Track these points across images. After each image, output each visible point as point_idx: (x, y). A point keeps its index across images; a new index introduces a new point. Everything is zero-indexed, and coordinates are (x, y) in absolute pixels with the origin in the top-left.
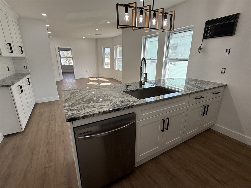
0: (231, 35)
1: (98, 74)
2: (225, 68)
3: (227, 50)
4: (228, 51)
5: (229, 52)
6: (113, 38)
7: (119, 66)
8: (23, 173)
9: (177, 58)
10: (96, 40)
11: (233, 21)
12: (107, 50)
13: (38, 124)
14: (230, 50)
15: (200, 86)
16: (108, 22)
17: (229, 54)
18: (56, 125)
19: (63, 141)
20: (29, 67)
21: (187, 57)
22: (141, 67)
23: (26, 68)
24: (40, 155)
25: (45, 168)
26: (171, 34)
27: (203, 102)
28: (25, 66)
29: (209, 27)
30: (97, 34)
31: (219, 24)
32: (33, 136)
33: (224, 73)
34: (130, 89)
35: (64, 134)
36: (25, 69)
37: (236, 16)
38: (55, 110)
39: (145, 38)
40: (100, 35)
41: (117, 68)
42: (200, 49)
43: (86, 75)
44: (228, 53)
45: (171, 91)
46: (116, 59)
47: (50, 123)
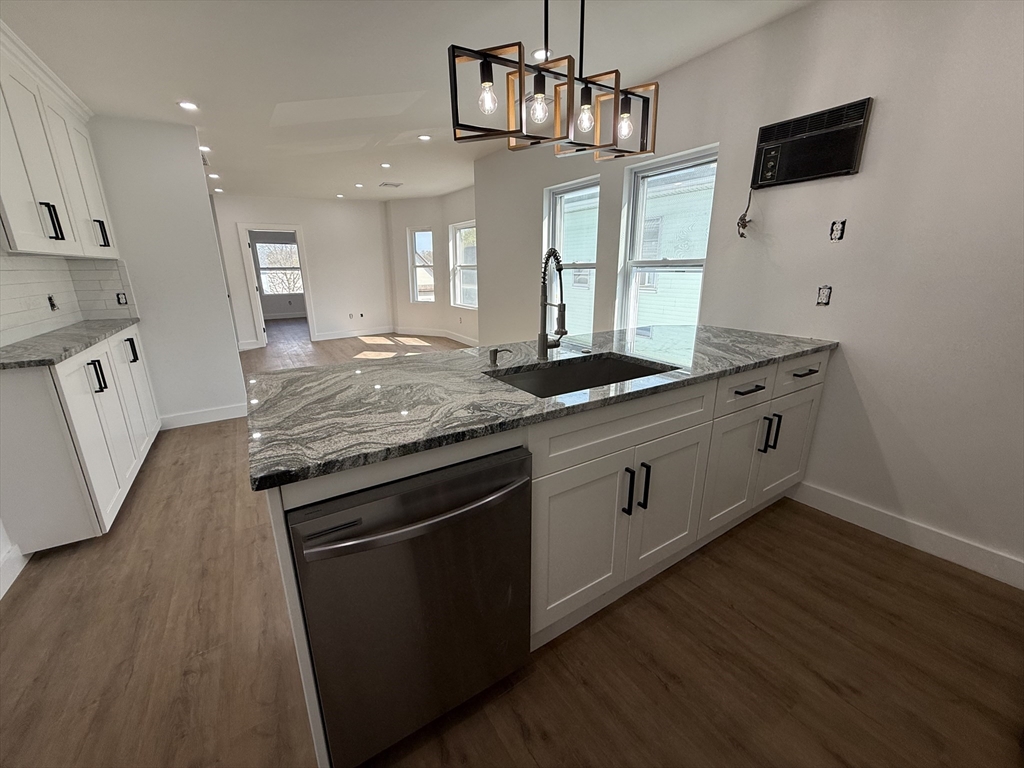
0: (848, 174)
1: (394, 322)
2: (830, 288)
3: (834, 223)
4: (838, 226)
5: (840, 230)
6: (442, 199)
7: (465, 293)
8: (94, 702)
9: (665, 260)
10: (386, 204)
11: (852, 125)
12: (424, 242)
13: (168, 506)
14: (843, 223)
15: (751, 350)
16: (422, 138)
17: (841, 238)
18: (238, 504)
19: (261, 566)
20: (133, 299)
21: (700, 254)
22: (544, 283)
23: (123, 301)
24: (168, 625)
25: (185, 674)
26: (643, 178)
27: (764, 405)
28: (118, 295)
29: (772, 149)
30: (386, 182)
31: (804, 136)
32: (146, 551)
33: (827, 304)
34: (505, 362)
35: (264, 538)
36: (119, 303)
37: (861, 109)
38: (235, 453)
39: (555, 194)
40: (397, 186)
41: (458, 302)
42: (743, 223)
43: (352, 329)
44: (837, 234)
45: (652, 367)
46: (454, 270)
47: (212, 500)
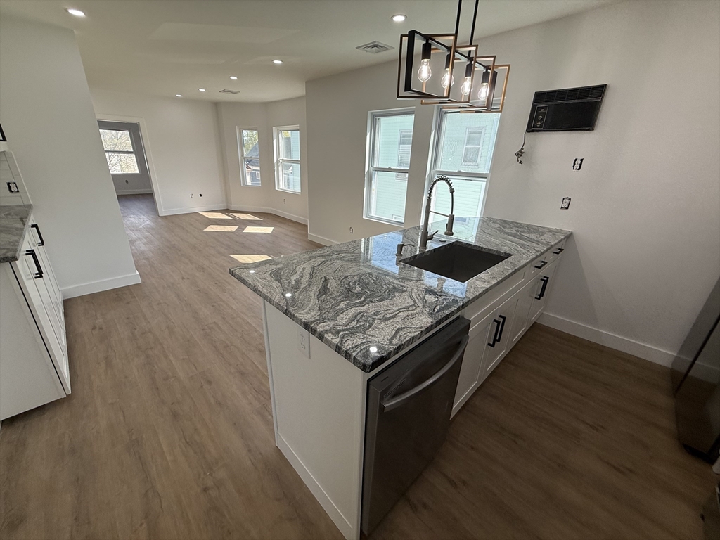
0: (588, 130)
2: (570, 199)
3: (576, 160)
4: (578, 162)
5: (579, 164)
6: (266, 105)
7: (289, 180)
9: (460, 172)
10: (216, 105)
11: (594, 100)
12: (250, 137)
14: (582, 160)
15: (533, 237)
16: (275, 62)
17: (579, 169)
18: (171, 358)
19: (219, 404)
21: (484, 168)
22: (430, 198)
23: (14, 189)
28: (9, 184)
29: (542, 108)
30: (226, 89)
31: (564, 102)
33: (567, 208)
35: (209, 382)
36: (11, 191)
37: (600, 90)
39: (376, 117)
40: (234, 93)
42: (520, 154)
44: (577, 166)
46: (278, 162)
